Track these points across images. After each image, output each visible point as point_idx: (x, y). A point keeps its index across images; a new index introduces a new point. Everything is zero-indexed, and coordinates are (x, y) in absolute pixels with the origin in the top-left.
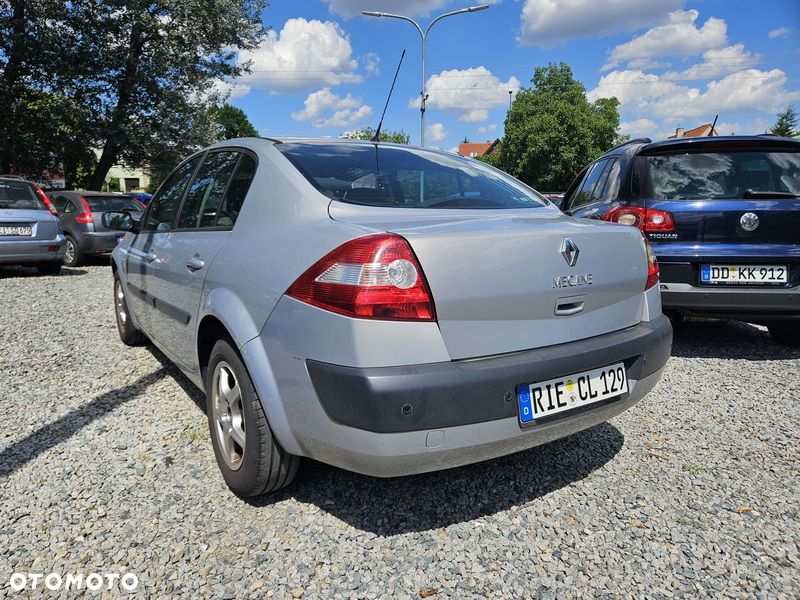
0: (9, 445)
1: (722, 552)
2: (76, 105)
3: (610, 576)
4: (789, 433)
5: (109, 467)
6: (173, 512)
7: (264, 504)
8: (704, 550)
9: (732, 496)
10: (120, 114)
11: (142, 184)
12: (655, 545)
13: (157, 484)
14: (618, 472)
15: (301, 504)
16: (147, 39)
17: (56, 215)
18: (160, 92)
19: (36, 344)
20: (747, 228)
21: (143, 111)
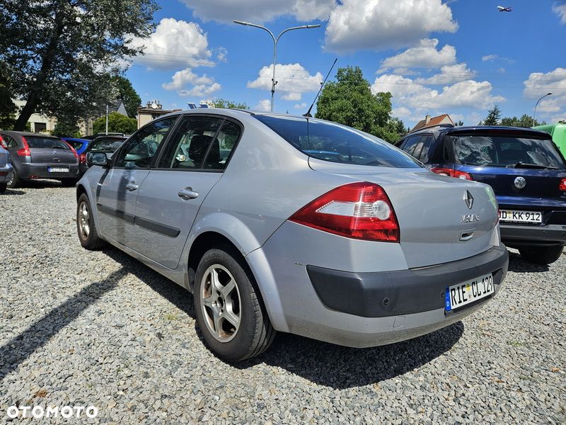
0: (31, 323)
1: (555, 398)
2: (11, 67)
3: (495, 414)
4: (559, 320)
5: (117, 340)
6: (180, 373)
7: (245, 367)
8: (544, 397)
9: (543, 360)
10: (43, 76)
11: (48, 128)
12: (513, 394)
13: (159, 352)
14: (469, 346)
15: (271, 367)
16: (66, 24)
17: (6, 149)
18: (74, 62)
19: (15, 246)
20: (518, 186)
21: (60, 75)
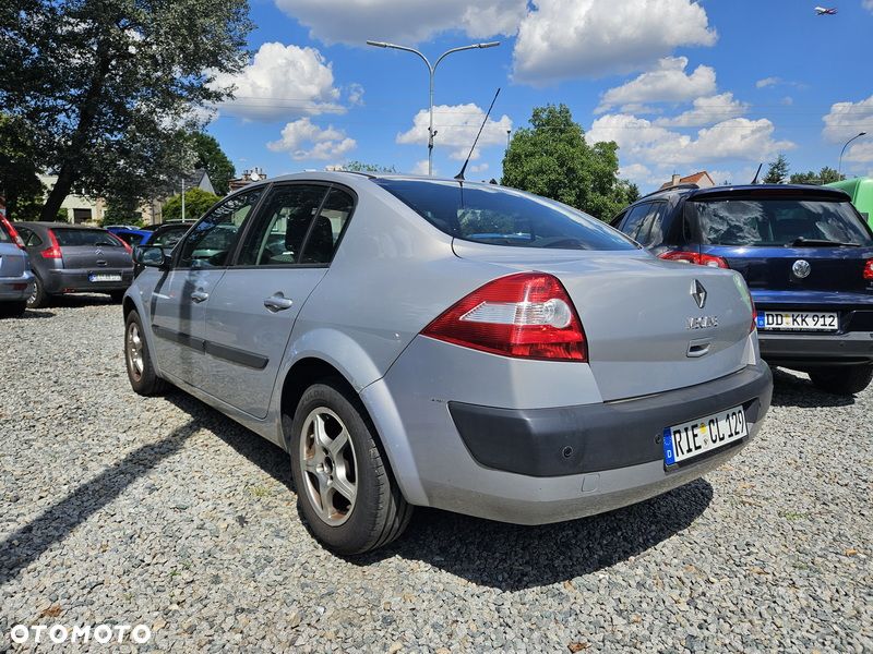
0: (47, 508)
1: (846, 595)
2: (32, 126)
3: (750, 621)
4: (865, 478)
5: (175, 528)
6: (269, 575)
7: (368, 563)
8: (830, 594)
9: (834, 539)
10: (81, 138)
11: (94, 216)
12: (781, 591)
13: (239, 545)
14: (719, 520)
17: (23, 248)
18: (128, 114)
19: (31, 394)
20: (799, 275)
21: (108, 135)
